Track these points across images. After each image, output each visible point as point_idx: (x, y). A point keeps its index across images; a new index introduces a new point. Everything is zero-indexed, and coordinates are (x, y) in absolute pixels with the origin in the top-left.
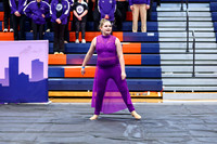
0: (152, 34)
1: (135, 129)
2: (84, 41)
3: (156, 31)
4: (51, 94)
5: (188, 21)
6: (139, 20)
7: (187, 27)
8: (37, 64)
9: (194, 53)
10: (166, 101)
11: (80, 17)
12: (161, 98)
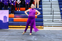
0: (40, 9)
1: (35, 38)
2: (20, 10)
3: (42, 8)
4: (9, 26)
5: (51, 5)
6: (37, 4)
7: (51, 7)
8: (5, 17)
9: (53, 15)
10: (44, 29)
11: (18, 3)
12: (43, 28)
